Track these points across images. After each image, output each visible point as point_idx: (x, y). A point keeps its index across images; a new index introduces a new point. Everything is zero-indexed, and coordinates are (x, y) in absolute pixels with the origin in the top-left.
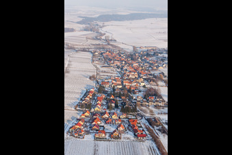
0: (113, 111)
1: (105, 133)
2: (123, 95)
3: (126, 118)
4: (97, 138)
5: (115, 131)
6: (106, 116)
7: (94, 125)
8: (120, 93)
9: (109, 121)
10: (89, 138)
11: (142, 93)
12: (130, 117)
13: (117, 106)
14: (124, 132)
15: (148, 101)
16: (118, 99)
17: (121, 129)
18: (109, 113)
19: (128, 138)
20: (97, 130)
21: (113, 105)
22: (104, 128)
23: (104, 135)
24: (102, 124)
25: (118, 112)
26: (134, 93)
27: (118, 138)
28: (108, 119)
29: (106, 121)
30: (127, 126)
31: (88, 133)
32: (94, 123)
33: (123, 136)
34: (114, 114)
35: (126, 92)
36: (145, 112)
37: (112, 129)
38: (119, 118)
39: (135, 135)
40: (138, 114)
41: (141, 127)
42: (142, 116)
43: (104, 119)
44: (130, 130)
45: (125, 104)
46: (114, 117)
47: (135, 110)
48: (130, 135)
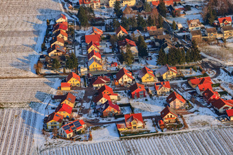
0: (136, 66)
1: (142, 119)
2: (150, 23)
3: (179, 78)
4: (126, 134)
5: (166, 111)
6: (126, 79)
7: (107, 104)
8: (140, 19)
9: (141, 89)
10: (104, 136)
11: (194, 11)
12: (186, 73)
13: (143, 53)
14: (188, 108)
15: (217, 28)
16: (137, 34)
17: (178, 103)
18: (131, 71)
19: (204, 124)
20: (116, 116)
21: (134, 49)
22: (132, 109)
23: (140, 124)
24: (124, 100)
25: (152, 65)
26: (175, 14)
27: (178, 125)
28: (134, 87)
29: (131, 91)
30: (187, 95)
32: (103, 100)
33: (188, 119)
34: (144, 71)
35: (155, 14)
36: (220, 56)
37: (157, 109)
38: (161, 79)
39: (217, 113)
40: (206, 65)
41: (225, 93)
42: (217, 68)
43: (122, 87)
44: (199, 104)
45: (163, 44)
46: (147, 79)
47: (194, 55)
48: (205, 116)
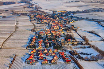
0: (48, 48)
1: (47, 61)
2: (53, 39)
3: (57, 52)
4: (43, 64)
5: (53, 59)
6: (46, 51)
7: (40, 57)
8: (51, 38)
9: (48, 54)
10: (38, 64)
11: (63, 37)
12: (59, 51)
13: (50, 46)
14: (58, 59)
15: (67, 42)
16: (50, 41)
17: (56, 58)
18: (47, 50)
19: (61, 63)
20: (42, 60)
21: (48, 45)
22: (46, 58)
23: (46, 62)
24: (44, 56)
25: (52, 49)
26: (59, 38)
27: (55, 63)
29: (46, 54)
30: (58, 56)
31: (37, 61)
33: (57, 61)
34: (50, 50)
35: (54, 37)
36: (67, 48)
37: (51, 59)
38: (53, 52)
39: (64, 61)
40: (63, 49)
41: (67, 56)
42: (66, 50)
43: (44, 53)
44: (60, 58)
45: (55, 44)
46: (50, 52)
47: (61, 47)
48: (61, 61)
